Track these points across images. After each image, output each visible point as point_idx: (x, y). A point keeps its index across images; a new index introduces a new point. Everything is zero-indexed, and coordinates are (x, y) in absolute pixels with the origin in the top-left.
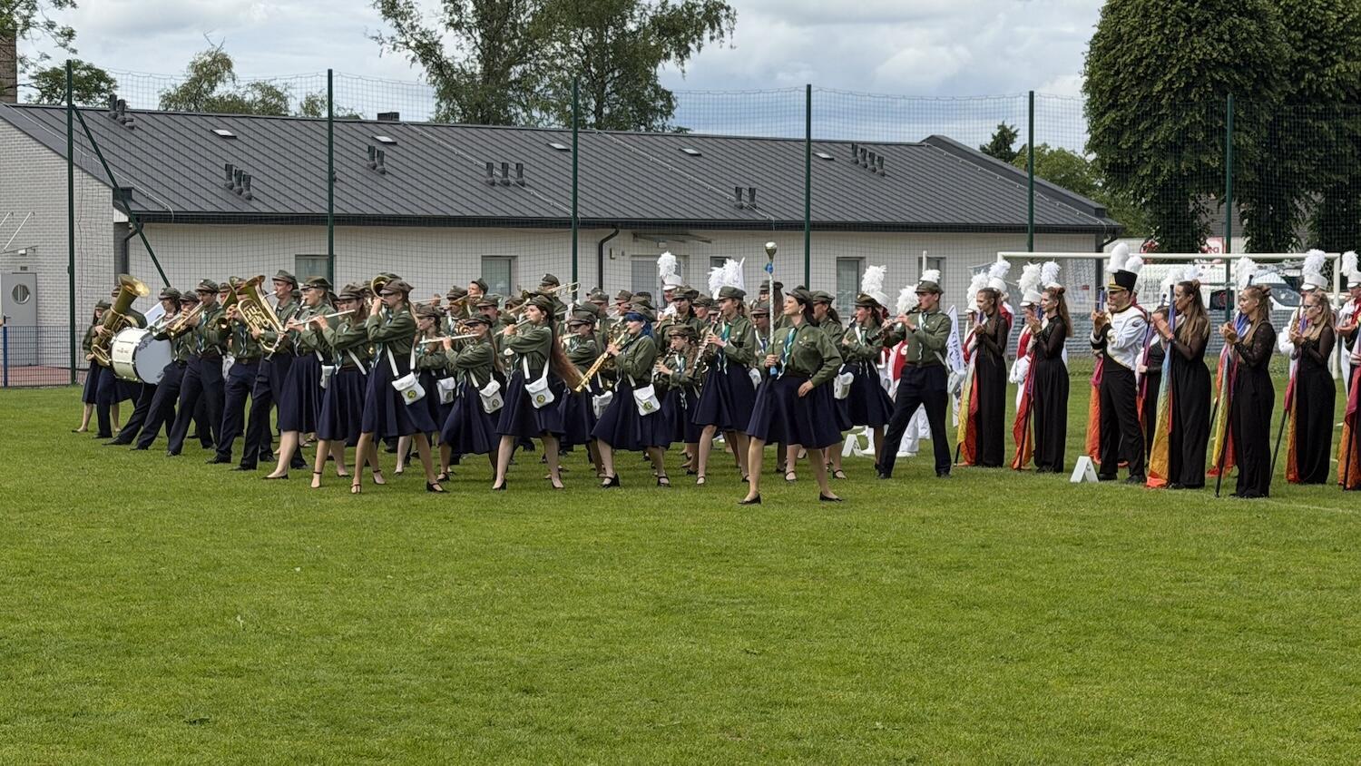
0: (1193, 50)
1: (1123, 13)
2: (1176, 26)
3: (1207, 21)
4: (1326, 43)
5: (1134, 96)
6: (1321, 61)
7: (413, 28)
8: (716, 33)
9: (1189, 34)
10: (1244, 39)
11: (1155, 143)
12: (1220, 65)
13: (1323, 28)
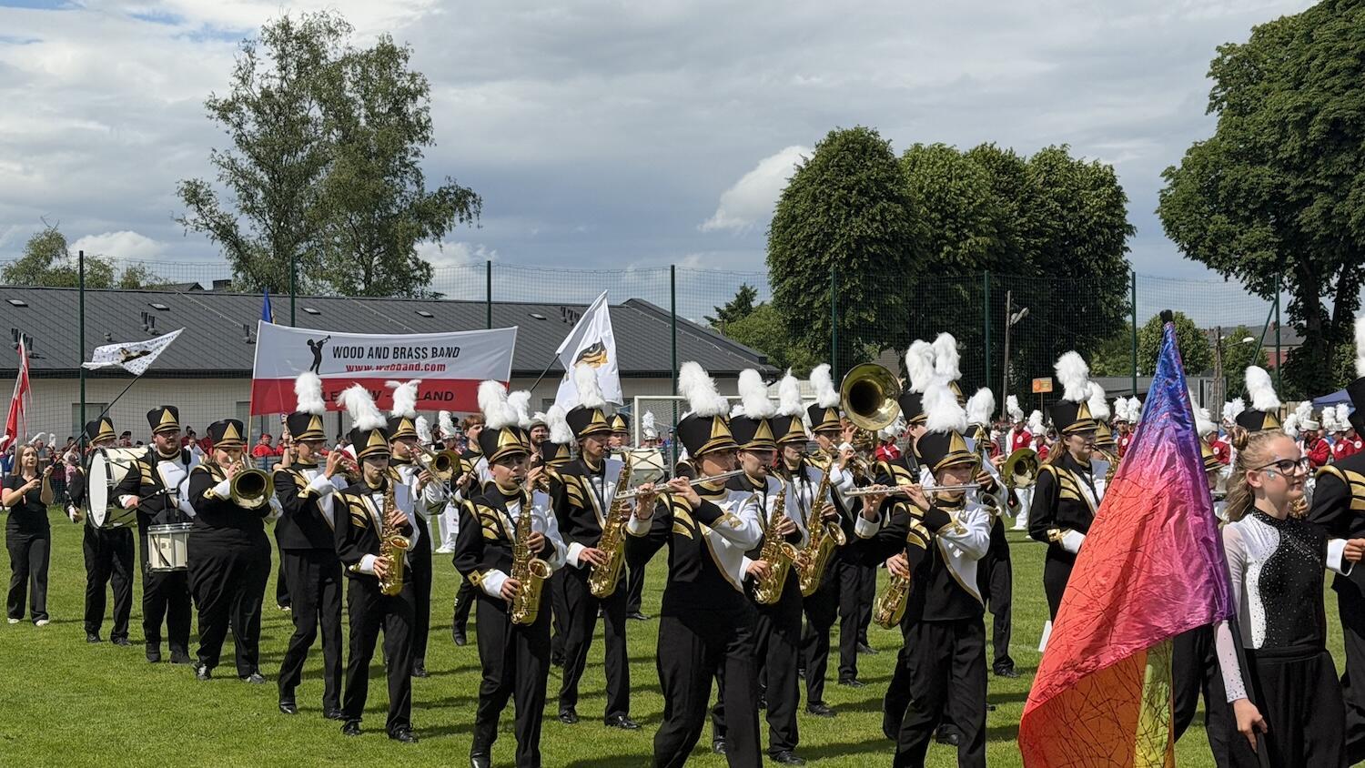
0: (851, 230)
1: (797, 199)
2: (839, 209)
3: (863, 205)
4: (961, 223)
5: (806, 266)
6: (957, 237)
7: (211, 212)
8: (464, 216)
9: (849, 215)
10: (893, 220)
11: (824, 303)
12: (875, 240)
13: (957, 210)
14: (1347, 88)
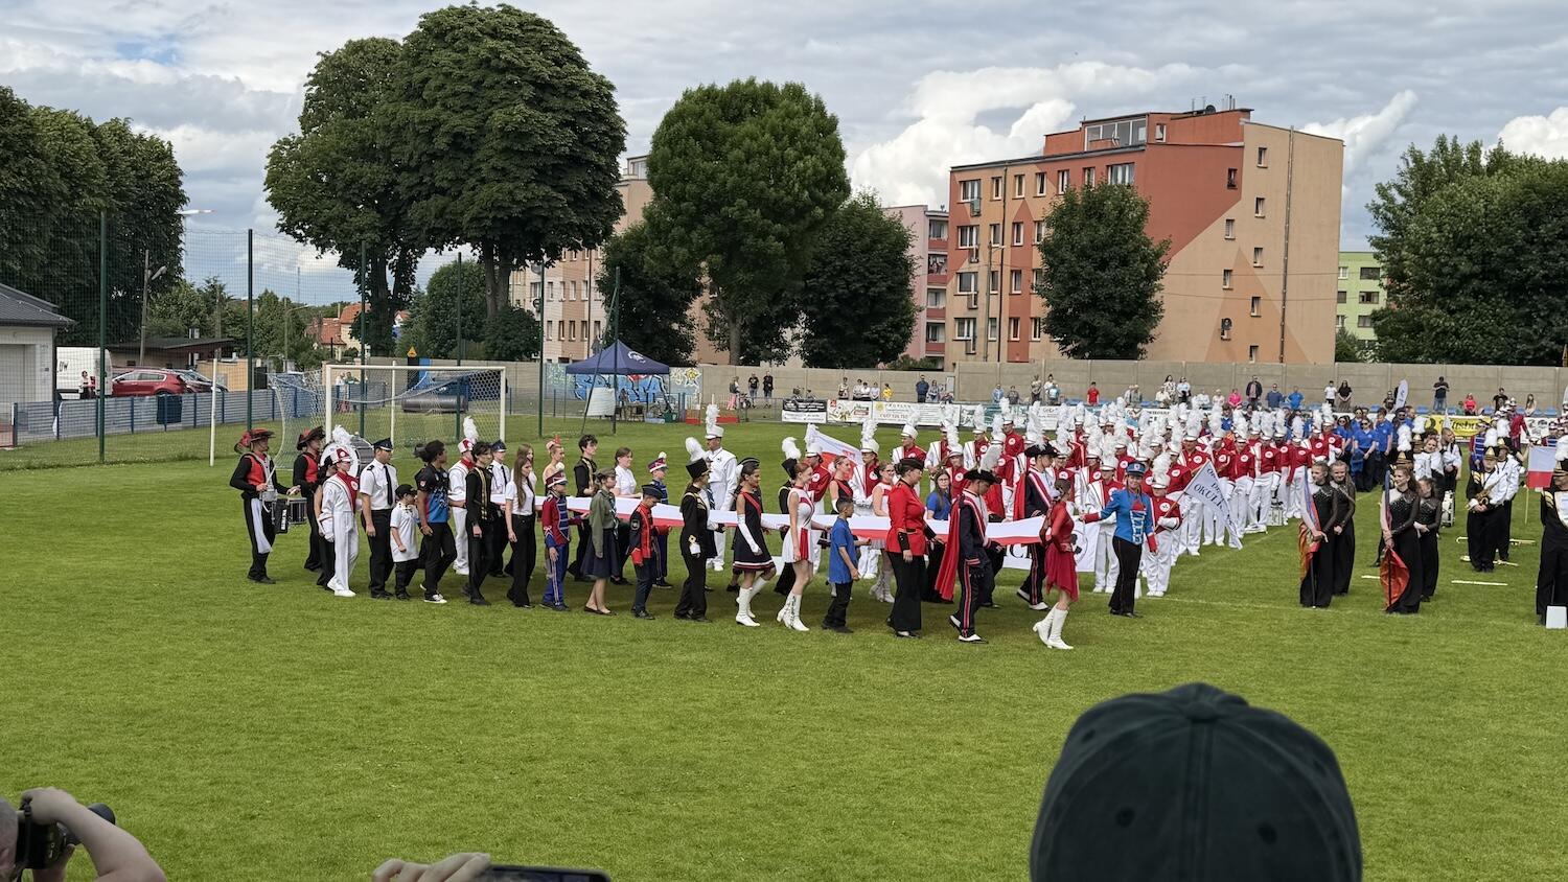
4: (75, 182)
12: (20, 193)
13: (72, 170)
14: (464, 108)
